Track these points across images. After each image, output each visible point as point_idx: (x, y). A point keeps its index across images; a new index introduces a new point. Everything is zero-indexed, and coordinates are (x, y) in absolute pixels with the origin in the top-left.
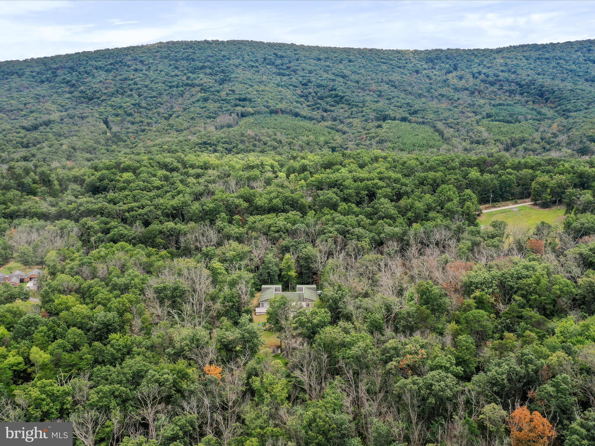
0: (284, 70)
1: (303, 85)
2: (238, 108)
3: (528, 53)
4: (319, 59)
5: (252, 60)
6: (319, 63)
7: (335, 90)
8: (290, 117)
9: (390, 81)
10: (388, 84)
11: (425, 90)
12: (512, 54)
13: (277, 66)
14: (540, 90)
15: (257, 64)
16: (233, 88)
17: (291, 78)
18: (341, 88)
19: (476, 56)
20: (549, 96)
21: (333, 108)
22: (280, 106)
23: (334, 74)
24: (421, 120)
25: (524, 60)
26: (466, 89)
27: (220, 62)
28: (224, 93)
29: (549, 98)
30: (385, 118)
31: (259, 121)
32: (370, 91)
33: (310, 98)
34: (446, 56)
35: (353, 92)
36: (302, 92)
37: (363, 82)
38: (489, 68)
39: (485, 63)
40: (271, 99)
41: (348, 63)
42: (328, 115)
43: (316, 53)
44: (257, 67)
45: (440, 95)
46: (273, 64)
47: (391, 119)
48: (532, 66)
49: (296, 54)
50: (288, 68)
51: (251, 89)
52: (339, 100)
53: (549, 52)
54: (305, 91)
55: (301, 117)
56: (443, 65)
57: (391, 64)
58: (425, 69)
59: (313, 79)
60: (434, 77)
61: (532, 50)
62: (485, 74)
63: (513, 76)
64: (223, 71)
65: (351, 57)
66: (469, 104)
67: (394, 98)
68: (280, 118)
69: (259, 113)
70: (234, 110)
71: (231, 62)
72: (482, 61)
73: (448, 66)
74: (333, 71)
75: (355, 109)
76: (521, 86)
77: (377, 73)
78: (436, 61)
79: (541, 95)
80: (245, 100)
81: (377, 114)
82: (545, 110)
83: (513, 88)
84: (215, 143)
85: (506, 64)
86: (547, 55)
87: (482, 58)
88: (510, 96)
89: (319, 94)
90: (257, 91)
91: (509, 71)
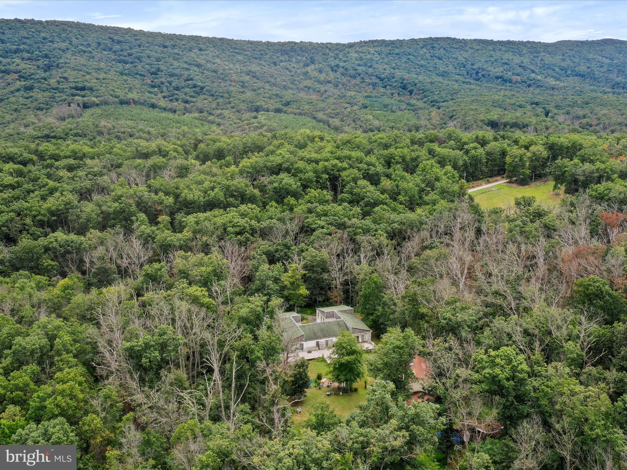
0: (125, 56)
1: (152, 74)
2: (77, 98)
3: (379, 48)
4: (165, 47)
5: (82, 45)
6: (165, 50)
7: (192, 80)
8: (146, 109)
9: (250, 71)
10: (248, 75)
11: (289, 83)
12: (364, 49)
13: (115, 52)
14: (402, 83)
15: (90, 49)
16: (65, 75)
17: (135, 67)
18: (198, 77)
19: (330, 49)
20: (413, 88)
21: (194, 99)
22: (130, 96)
23: (186, 62)
24: (297, 111)
25: (376, 55)
26: (329, 82)
27: (41, 45)
28: (55, 80)
29: (412, 90)
30: (257, 110)
31: (109, 112)
32: (231, 81)
33: (165, 89)
34: (301, 48)
35: (213, 82)
36: (152, 82)
37: (221, 71)
38: (345, 61)
39: (340, 57)
40: (118, 88)
41: (199, 52)
42: (192, 107)
43: (160, 40)
44: (90, 52)
45: (305, 87)
46: (110, 49)
47: (264, 110)
48: (386, 60)
49: (136, 40)
50: (130, 55)
51: (88, 77)
52: (200, 90)
53: (397, 48)
54: (156, 80)
55: (161, 108)
56: (299, 58)
57: (246, 55)
58: (282, 61)
59: (162, 68)
60: (294, 70)
61: (382, 46)
62: (343, 67)
63: (371, 70)
64: (46, 56)
65: (201, 46)
66: (339, 95)
67: (259, 89)
68: (135, 110)
69: (106, 103)
70: (73, 99)
71: (56, 45)
72: (337, 55)
73: (304, 59)
74: (185, 59)
75: (221, 100)
76: (382, 80)
77: (234, 64)
78: (292, 54)
79: (404, 88)
80: (83, 89)
81: (248, 104)
82: (413, 101)
83: (374, 81)
84: (63, 135)
85: (361, 59)
86: (397, 51)
87: (337, 52)
88: (374, 89)
89: (174, 84)
90: (97, 79)
91: (366, 65)
